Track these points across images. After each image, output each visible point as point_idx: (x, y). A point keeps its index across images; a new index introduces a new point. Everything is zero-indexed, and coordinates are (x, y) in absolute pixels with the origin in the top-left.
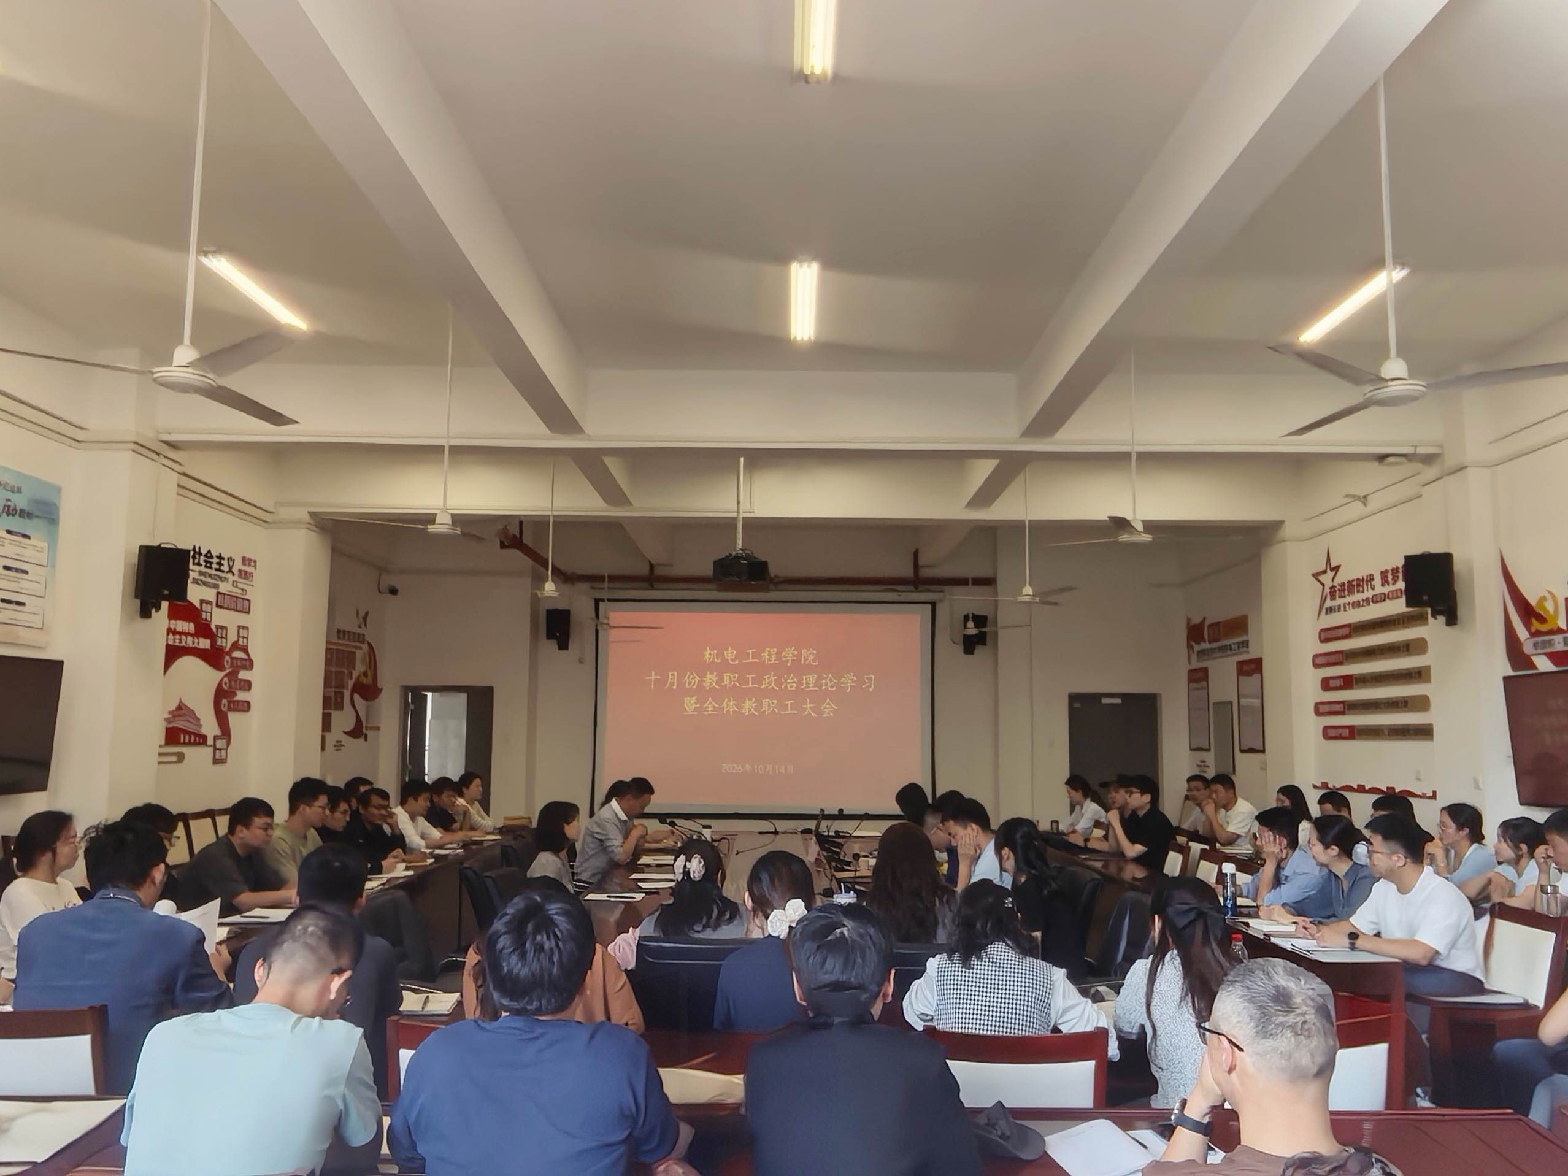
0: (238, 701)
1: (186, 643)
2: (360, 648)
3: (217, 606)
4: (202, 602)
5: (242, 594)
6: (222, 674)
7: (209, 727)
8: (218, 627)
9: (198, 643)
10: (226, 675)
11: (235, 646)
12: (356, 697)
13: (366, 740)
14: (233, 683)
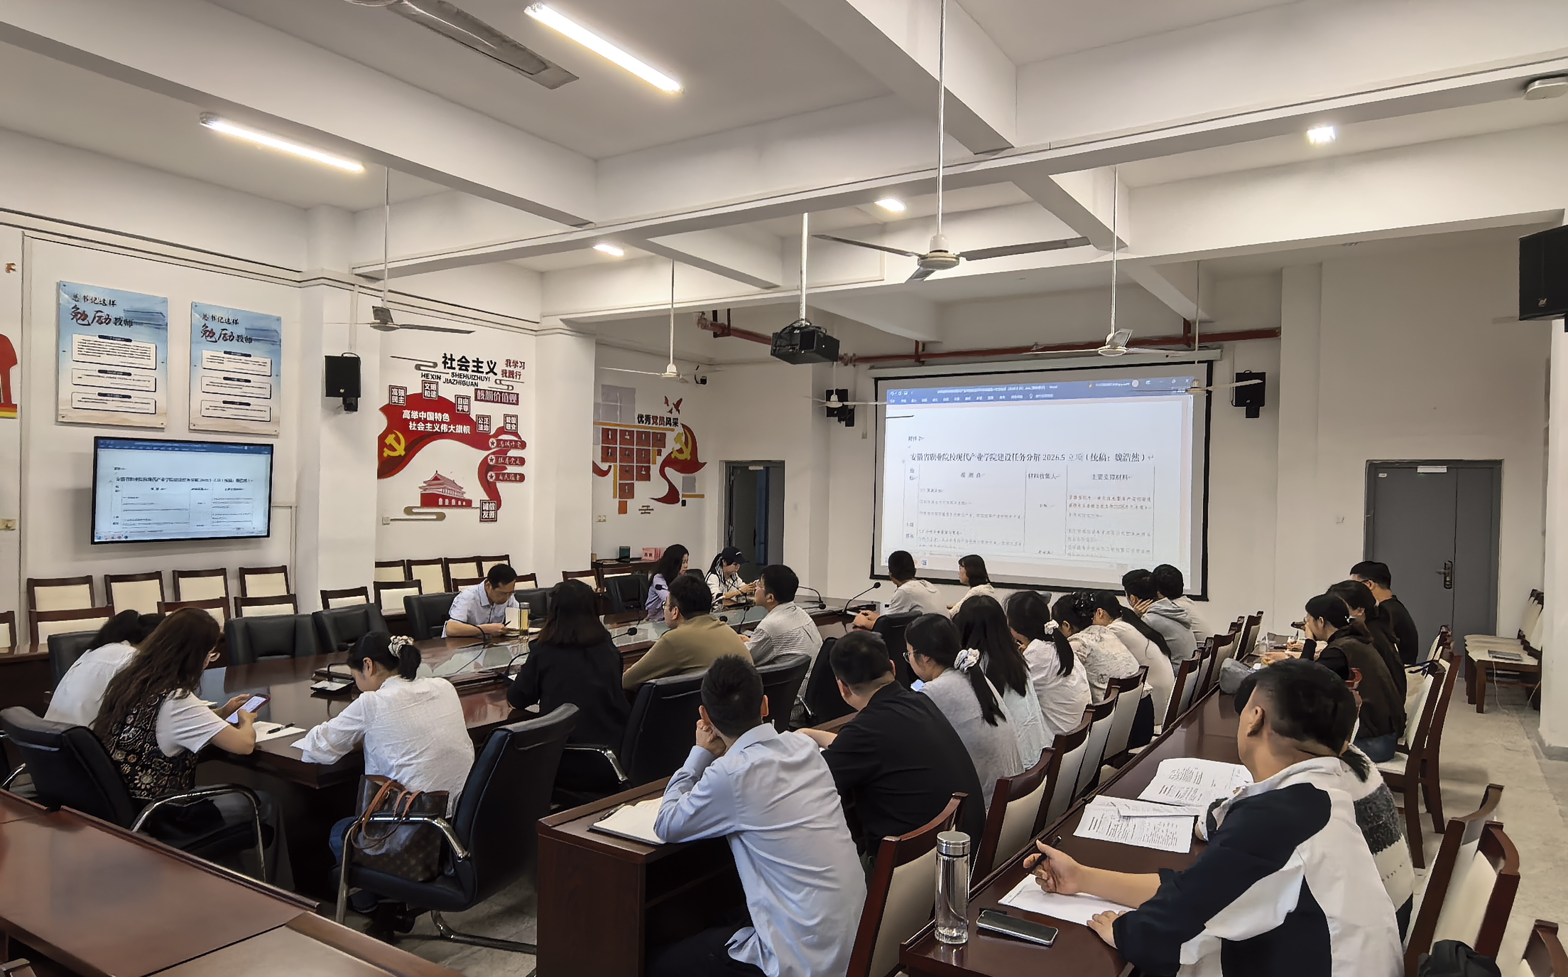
0: (509, 474)
1: (440, 428)
2: (673, 430)
3: (476, 399)
4: (457, 397)
5: (508, 389)
6: (487, 453)
7: (475, 492)
8: (478, 416)
9: (455, 429)
10: (493, 453)
11: (501, 431)
12: (668, 471)
13: (684, 503)
14: (501, 460)
